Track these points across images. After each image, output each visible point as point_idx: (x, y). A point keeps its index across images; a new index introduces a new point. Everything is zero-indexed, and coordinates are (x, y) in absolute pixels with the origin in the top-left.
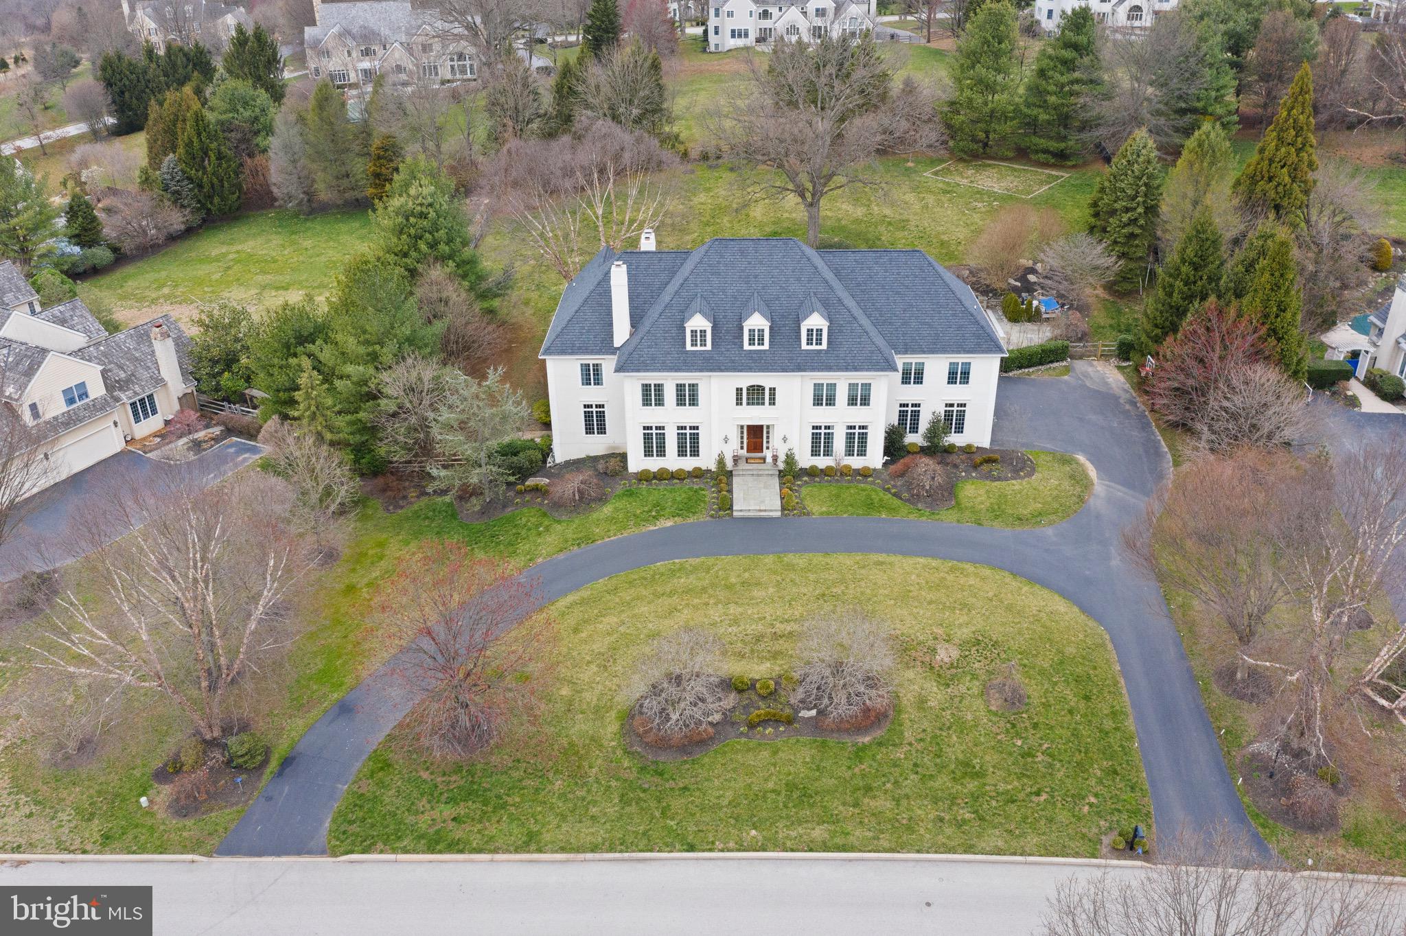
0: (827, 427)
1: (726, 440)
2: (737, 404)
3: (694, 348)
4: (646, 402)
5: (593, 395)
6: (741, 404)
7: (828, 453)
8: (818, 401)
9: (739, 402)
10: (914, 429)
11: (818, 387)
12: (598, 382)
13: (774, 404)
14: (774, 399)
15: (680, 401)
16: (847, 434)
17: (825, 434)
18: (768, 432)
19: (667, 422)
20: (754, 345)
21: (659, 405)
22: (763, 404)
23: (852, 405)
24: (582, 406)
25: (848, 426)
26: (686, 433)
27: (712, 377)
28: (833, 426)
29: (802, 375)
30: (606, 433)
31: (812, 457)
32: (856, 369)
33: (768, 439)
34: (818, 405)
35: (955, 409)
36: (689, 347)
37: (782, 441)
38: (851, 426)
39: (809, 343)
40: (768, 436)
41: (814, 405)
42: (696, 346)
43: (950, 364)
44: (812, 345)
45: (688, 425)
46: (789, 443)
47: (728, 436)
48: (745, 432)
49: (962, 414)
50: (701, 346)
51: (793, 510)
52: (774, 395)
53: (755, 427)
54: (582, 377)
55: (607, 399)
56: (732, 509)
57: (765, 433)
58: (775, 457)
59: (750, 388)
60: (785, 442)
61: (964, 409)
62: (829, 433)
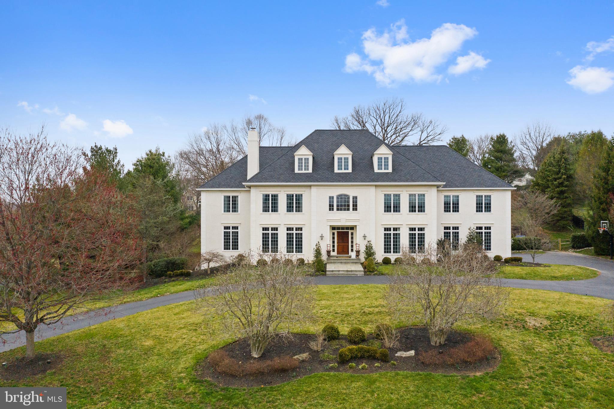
0: (395, 229)
1: (322, 237)
2: (330, 210)
3: (300, 172)
4: (266, 209)
5: (231, 219)
6: (333, 210)
7: (396, 250)
8: (387, 209)
9: (331, 208)
11: (387, 197)
12: (235, 209)
13: (356, 210)
14: (356, 206)
15: (290, 208)
16: (410, 234)
17: (394, 234)
18: (352, 231)
19: (280, 225)
20: (341, 169)
21: (275, 211)
22: (348, 210)
23: (412, 212)
24: (223, 228)
25: (410, 228)
26: (293, 234)
27: (312, 187)
28: (399, 228)
29: (376, 186)
30: (237, 249)
31: (385, 252)
32: (413, 181)
33: (352, 238)
34: (388, 212)
35: (483, 231)
36: (297, 171)
37: (363, 238)
38: (412, 228)
39: (380, 168)
40: (352, 234)
41: (385, 212)
42: (302, 170)
43: (477, 196)
44: (381, 169)
45: (294, 227)
46: (368, 239)
47: (323, 235)
48: (336, 232)
49: (488, 235)
50: (305, 170)
51: (373, 272)
52: (356, 202)
53: (343, 228)
54: (224, 207)
55: (240, 223)
56: (325, 271)
57: (350, 232)
58: (358, 252)
59: (339, 197)
60: (365, 239)
61: (490, 233)
62: (396, 234)
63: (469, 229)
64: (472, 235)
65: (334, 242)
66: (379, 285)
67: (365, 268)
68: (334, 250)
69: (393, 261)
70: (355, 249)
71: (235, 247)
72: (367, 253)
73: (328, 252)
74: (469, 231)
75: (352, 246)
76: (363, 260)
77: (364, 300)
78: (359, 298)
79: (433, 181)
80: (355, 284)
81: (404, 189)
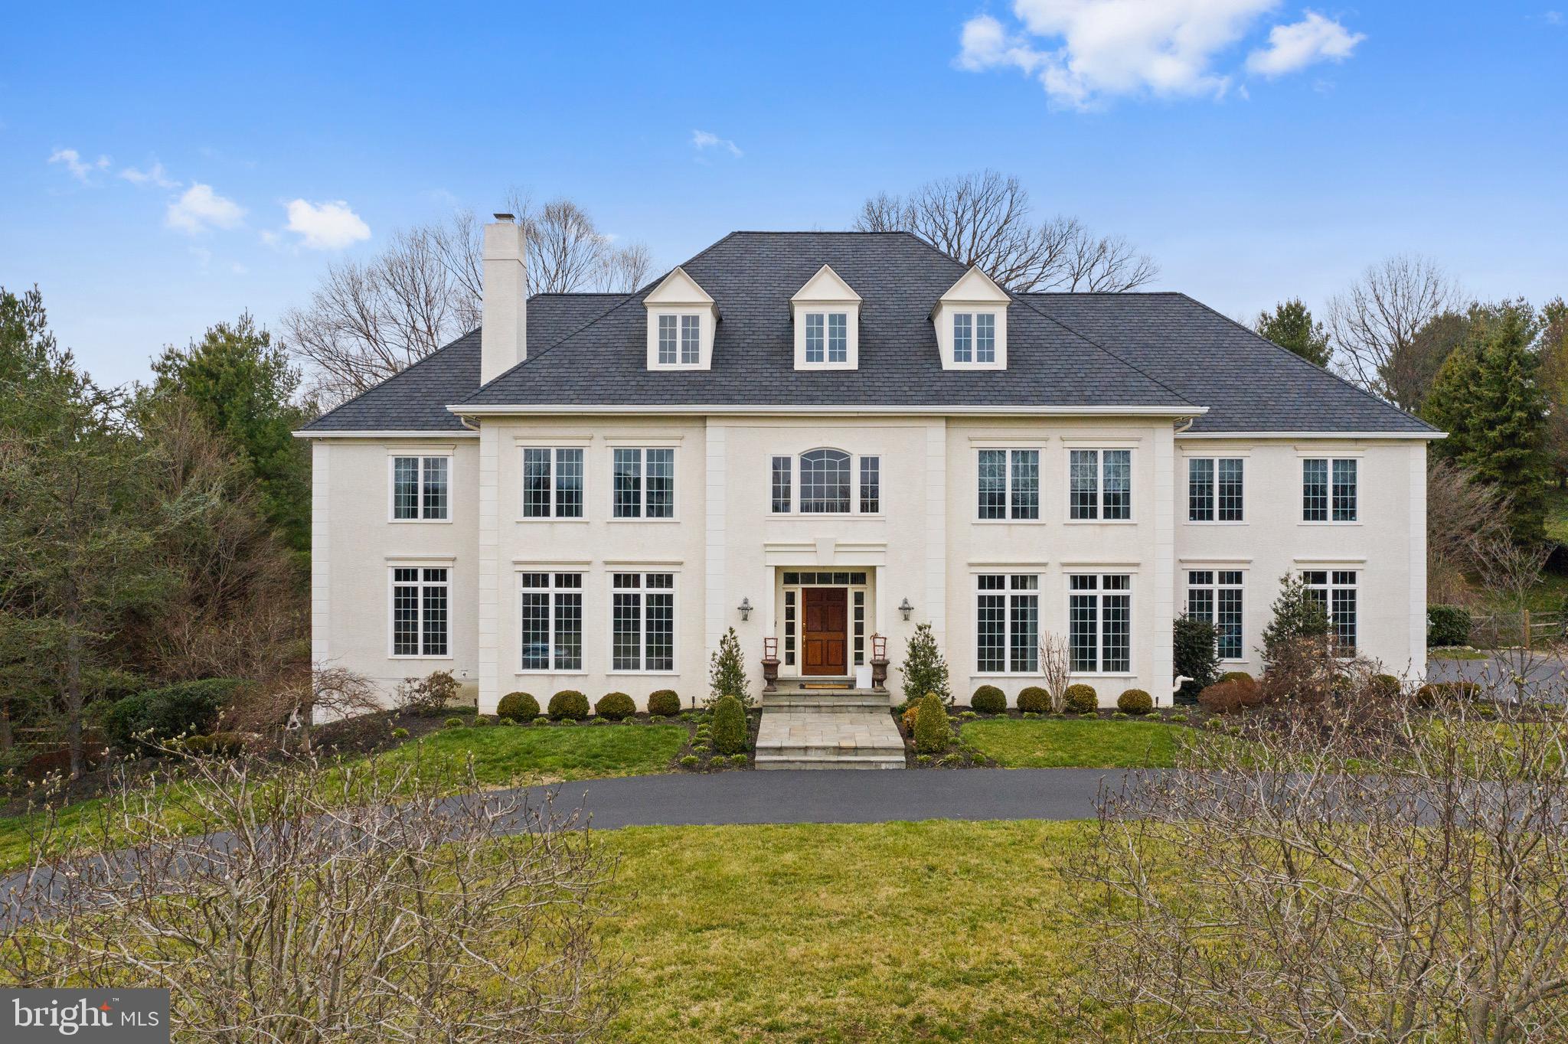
0: (1019, 581)
1: (745, 610)
2: (776, 509)
3: (668, 367)
4: (536, 505)
5: (420, 542)
6: (787, 508)
7: (1023, 661)
8: (991, 506)
9: (780, 500)
10: (1234, 649)
11: (990, 461)
12: (435, 508)
13: (875, 508)
14: (875, 492)
15: (625, 503)
16: (1074, 599)
17: (1014, 600)
18: (858, 588)
19: (588, 563)
20: (820, 358)
21: (569, 514)
22: (845, 508)
23: (1083, 515)
24: (392, 574)
25: (1074, 579)
26: (637, 597)
27: (709, 423)
28: (1035, 578)
29: (949, 419)
30: (444, 651)
31: (981, 667)
32: (1089, 401)
33: (859, 613)
34: (992, 515)
35: (1329, 586)
36: (653, 364)
37: (900, 615)
38: (1083, 578)
39: (962, 353)
40: (859, 598)
41: (981, 515)
42: (673, 360)
43: (1307, 462)
44: (968, 358)
45: (643, 571)
46: (917, 618)
47: (751, 604)
48: (798, 590)
49: (1346, 602)
50: (685, 359)
51: (942, 751)
52: (876, 481)
53: (824, 577)
54: (397, 500)
55: (451, 555)
56: (750, 749)
57: (852, 590)
58: (881, 668)
59: (811, 459)
60: (906, 618)
61: (1353, 593)
62: (1024, 598)
63: (1285, 581)
64: (1293, 604)
65: (790, 629)
66: (975, 828)
67: (907, 733)
68: (790, 659)
69: (1012, 702)
70: (868, 654)
71: (437, 644)
72: (914, 672)
73: (770, 667)
74: (1284, 588)
75: (859, 644)
76: (899, 697)
77: (913, 930)
78: (892, 915)
79: (1160, 403)
80: (870, 821)
81: (1055, 433)
